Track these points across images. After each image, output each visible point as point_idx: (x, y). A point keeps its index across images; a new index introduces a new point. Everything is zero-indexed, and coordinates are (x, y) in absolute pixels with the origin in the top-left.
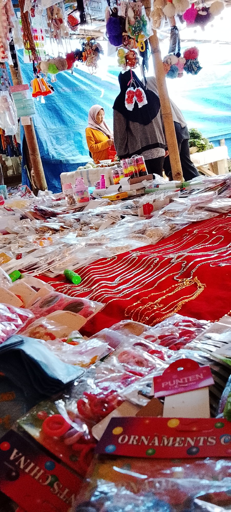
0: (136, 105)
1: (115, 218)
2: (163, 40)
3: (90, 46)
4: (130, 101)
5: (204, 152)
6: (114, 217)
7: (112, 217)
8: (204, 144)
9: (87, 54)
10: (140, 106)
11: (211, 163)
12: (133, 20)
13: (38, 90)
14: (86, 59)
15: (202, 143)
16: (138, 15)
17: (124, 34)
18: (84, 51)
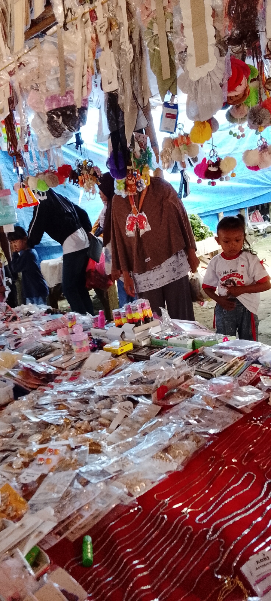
0: (138, 232)
1: (127, 409)
2: (156, 107)
3: (87, 170)
4: (131, 228)
5: (203, 241)
6: (125, 408)
7: (124, 407)
8: (204, 232)
9: (83, 179)
10: (142, 232)
11: (212, 252)
12: (138, 154)
13: (24, 201)
14: (82, 184)
15: (202, 232)
16: (143, 147)
17: (128, 168)
18: (80, 176)
